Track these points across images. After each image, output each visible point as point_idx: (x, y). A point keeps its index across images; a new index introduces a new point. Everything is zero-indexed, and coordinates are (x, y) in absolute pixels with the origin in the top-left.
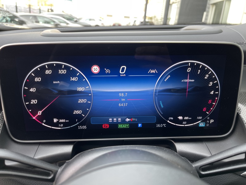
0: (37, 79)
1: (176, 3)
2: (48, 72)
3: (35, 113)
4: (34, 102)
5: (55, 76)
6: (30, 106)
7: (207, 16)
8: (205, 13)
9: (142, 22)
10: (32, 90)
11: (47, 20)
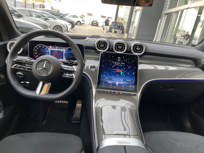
0: (37, 48)
1: (139, 10)
2: (40, 47)
3: (36, 56)
4: (36, 53)
5: (41, 48)
6: (35, 54)
7: (161, 22)
8: (160, 20)
9: (113, 23)
10: (36, 50)
11: (39, 14)
